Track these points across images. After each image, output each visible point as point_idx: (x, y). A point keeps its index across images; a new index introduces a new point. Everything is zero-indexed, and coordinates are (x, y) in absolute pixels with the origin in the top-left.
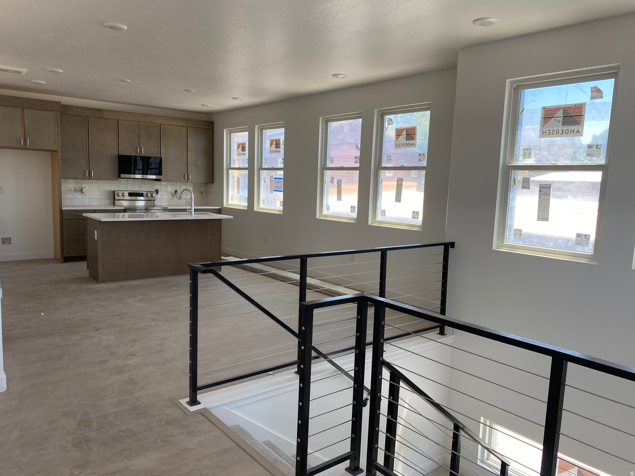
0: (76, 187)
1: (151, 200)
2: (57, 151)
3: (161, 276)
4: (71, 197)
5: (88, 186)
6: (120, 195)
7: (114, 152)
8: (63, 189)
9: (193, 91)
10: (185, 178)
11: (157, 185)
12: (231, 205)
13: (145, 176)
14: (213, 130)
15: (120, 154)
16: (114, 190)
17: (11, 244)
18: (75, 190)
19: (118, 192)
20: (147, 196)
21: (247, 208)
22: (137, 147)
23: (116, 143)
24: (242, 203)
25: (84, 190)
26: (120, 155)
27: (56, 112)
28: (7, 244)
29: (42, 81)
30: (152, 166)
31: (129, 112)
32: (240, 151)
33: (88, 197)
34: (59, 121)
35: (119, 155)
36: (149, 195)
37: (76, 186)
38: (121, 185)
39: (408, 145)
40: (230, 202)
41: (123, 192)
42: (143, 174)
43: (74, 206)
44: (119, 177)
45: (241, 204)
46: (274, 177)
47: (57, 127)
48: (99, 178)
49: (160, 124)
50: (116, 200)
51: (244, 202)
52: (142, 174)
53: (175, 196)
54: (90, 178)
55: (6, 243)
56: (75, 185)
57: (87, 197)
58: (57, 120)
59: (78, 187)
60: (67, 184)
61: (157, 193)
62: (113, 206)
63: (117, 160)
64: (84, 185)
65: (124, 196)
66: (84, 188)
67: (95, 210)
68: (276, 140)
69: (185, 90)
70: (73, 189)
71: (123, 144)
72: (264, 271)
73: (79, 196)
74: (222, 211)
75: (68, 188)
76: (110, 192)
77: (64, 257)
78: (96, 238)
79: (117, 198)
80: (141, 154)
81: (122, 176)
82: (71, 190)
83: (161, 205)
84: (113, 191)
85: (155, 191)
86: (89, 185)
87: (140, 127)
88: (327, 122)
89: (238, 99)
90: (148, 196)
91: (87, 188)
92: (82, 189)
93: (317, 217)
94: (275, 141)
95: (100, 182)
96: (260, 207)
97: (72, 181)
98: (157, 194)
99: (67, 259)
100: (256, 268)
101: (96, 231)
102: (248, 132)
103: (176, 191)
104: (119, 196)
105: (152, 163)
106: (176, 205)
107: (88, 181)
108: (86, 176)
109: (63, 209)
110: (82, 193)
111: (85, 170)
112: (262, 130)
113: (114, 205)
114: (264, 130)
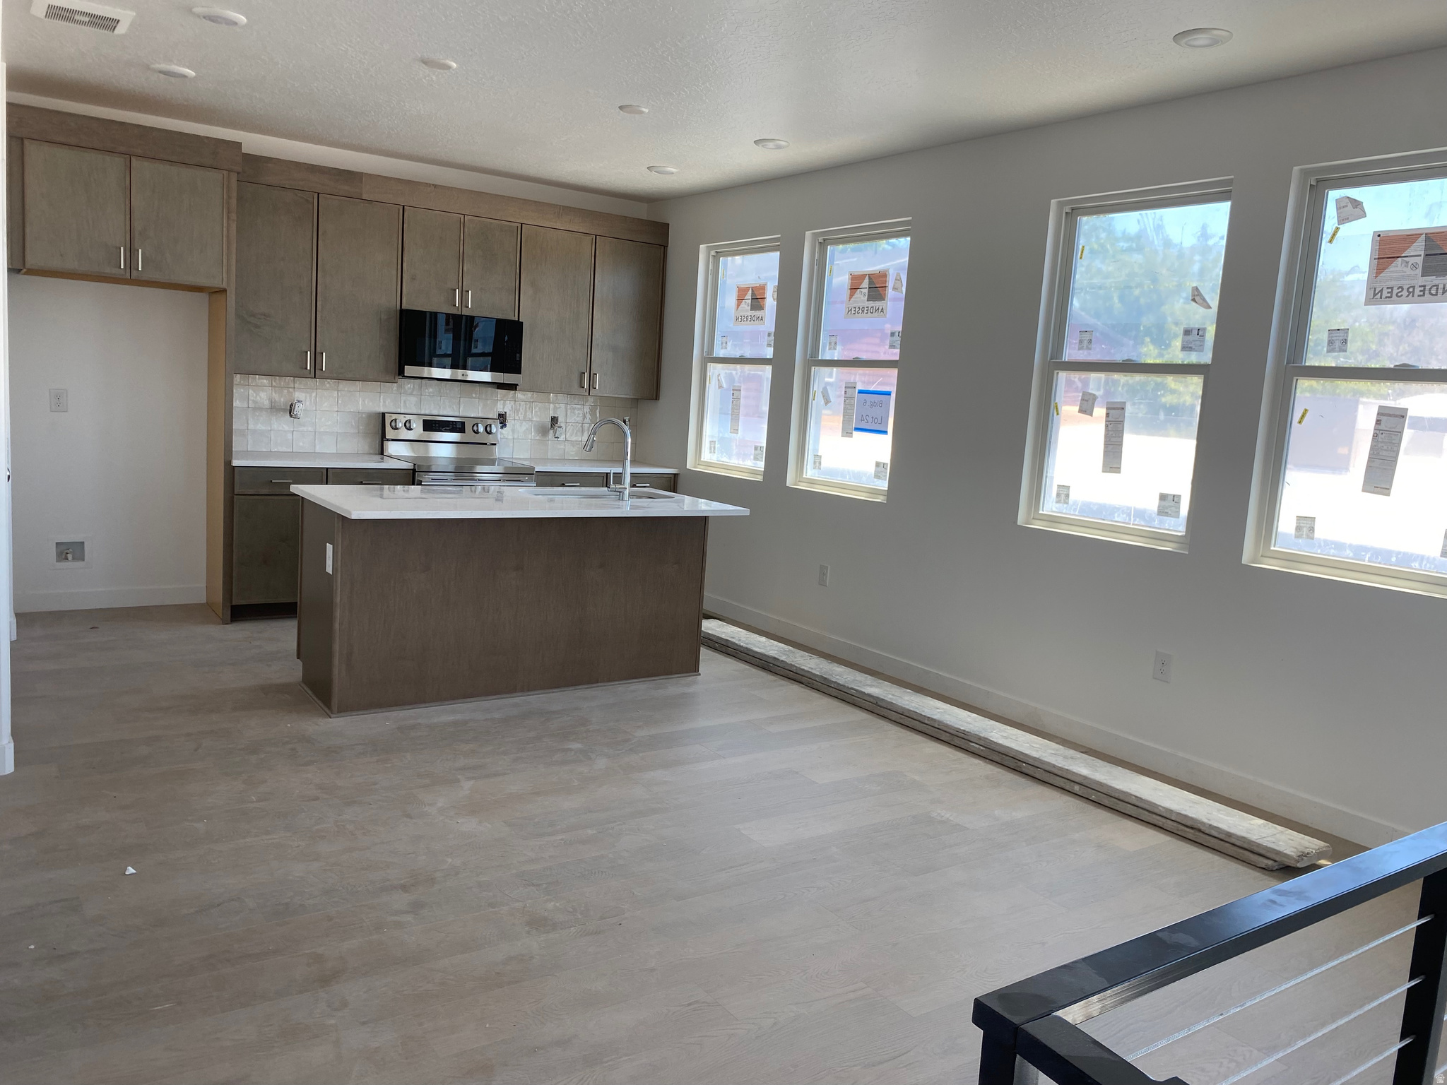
0: (277, 398)
1: (486, 444)
2: (226, 290)
3: (522, 691)
4: (260, 427)
5: (311, 396)
6: (400, 425)
7: (389, 302)
8: (236, 403)
9: (646, 110)
10: (582, 383)
11: (504, 403)
12: (708, 465)
13: (459, 374)
14: (666, 246)
15: (404, 307)
16: (382, 410)
17: (83, 560)
18: (274, 409)
19: (394, 417)
20: (474, 431)
21: (762, 477)
22: (454, 288)
23: (395, 272)
24: (743, 461)
25: (298, 409)
26: (407, 310)
27: (225, 172)
28: (74, 559)
29: (184, 66)
30: (477, 348)
31: (435, 186)
32: (747, 311)
33: (310, 429)
34: (234, 202)
35: (402, 311)
36: (481, 429)
37: (276, 396)
38: (403, 398)
39: (1433, 292)
40: (706, 456)
41: (408, 417)
42: (454, 366)
43: (269, 454)
44: (401, 373)
45: (741, 462)
46: (860, 387)
47: (228, 218)
48: (339, 375)
49: (522, 224)
50: (388, 440)
51: (752, 457)
52: (452, 367)
53: (551, 432)
54: (316, 373)
55: (70, 556)
56: (274, 394)
57: (305, 429)
58: (229, 197)
59: (282, 400)
60: (251, 391)
61: (503, 425)
62: (378, 457)
63: (394, 324)
64: (298, 395)
65: (411, 429)
66: (299, 401)
67: (327, 468)
68: (871, 277)
69: (621, 108)
70: (267, 403)
71: (413, 278)
72: (835, 682)
73: (282, 424)
74: (681, 482)
75: (253, 401)
76: (371, 416)
77: (232, 607)
78: (329, 570)
79: (390, 433)
80: (464, 309)
81: (409, 370)
82: (260, 409)
83: (512, 458)
84: (379, 413)
85: (496, 416)
86: (314, 394)
87: (466, 230)
88: (1072, 215)
89: (771, 145)
90: (477, 432)
91: (308, 403)
92: (291, 405)
93: (1021, 520)
94: (869, 277)
95: (344, 385)
96: (804, 476)
97: (265, 381)
98: (502, 427)
99: (239, 613)
100: (806, 669)
101: (329, 547)
102: (779, 253)
103: (554, 420)
104: (396, 429)
105: (477, 341)
106: (553, 460)
107: (310, 382)
108: (304, 367)
109: (236, 463)
110: (291, 416)
111: (304, 349)
112: (823, 245)
113: (382, 453)
114: (832, 244)
